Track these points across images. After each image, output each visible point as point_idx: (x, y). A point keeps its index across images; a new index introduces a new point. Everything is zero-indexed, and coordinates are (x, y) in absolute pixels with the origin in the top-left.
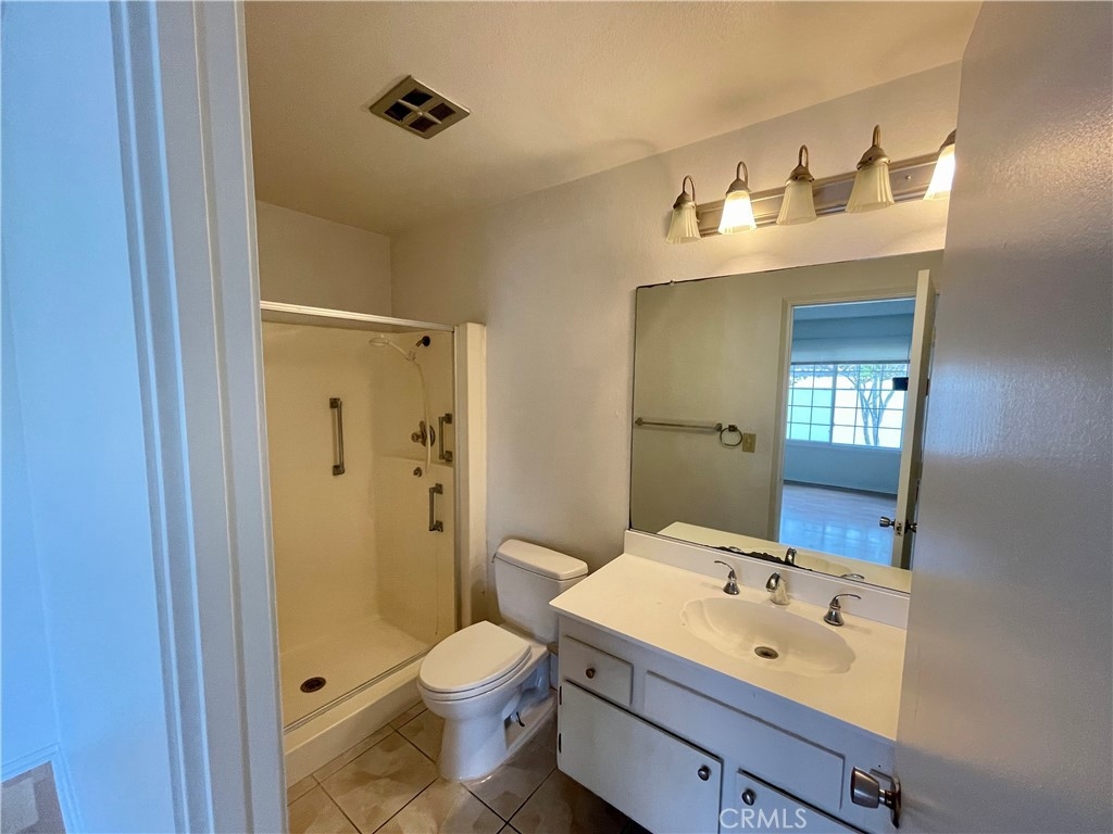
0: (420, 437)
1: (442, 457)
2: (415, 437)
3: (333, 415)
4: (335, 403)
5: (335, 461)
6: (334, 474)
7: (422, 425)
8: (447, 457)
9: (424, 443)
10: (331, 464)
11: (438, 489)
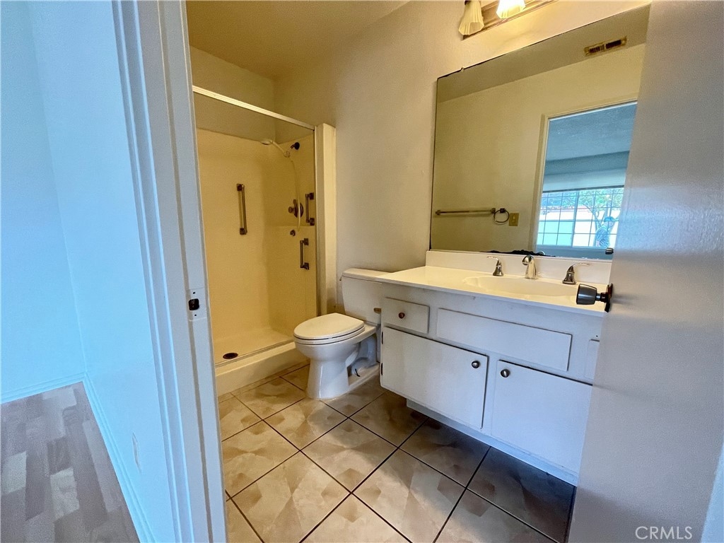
0: (294, 210)
1: (308, 221)
2: (291, 210)
3: (239, 194)
4: (240, 188)
5: (241, 225)
6: (241, 234)
7: (295, 202)
8: (312, 222)
9: (296, 215)
10: (239, 227)
11: (306, 242)
